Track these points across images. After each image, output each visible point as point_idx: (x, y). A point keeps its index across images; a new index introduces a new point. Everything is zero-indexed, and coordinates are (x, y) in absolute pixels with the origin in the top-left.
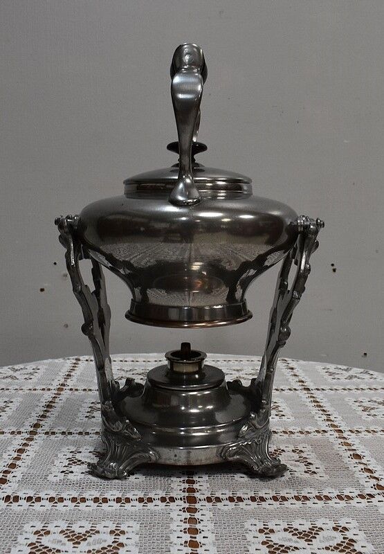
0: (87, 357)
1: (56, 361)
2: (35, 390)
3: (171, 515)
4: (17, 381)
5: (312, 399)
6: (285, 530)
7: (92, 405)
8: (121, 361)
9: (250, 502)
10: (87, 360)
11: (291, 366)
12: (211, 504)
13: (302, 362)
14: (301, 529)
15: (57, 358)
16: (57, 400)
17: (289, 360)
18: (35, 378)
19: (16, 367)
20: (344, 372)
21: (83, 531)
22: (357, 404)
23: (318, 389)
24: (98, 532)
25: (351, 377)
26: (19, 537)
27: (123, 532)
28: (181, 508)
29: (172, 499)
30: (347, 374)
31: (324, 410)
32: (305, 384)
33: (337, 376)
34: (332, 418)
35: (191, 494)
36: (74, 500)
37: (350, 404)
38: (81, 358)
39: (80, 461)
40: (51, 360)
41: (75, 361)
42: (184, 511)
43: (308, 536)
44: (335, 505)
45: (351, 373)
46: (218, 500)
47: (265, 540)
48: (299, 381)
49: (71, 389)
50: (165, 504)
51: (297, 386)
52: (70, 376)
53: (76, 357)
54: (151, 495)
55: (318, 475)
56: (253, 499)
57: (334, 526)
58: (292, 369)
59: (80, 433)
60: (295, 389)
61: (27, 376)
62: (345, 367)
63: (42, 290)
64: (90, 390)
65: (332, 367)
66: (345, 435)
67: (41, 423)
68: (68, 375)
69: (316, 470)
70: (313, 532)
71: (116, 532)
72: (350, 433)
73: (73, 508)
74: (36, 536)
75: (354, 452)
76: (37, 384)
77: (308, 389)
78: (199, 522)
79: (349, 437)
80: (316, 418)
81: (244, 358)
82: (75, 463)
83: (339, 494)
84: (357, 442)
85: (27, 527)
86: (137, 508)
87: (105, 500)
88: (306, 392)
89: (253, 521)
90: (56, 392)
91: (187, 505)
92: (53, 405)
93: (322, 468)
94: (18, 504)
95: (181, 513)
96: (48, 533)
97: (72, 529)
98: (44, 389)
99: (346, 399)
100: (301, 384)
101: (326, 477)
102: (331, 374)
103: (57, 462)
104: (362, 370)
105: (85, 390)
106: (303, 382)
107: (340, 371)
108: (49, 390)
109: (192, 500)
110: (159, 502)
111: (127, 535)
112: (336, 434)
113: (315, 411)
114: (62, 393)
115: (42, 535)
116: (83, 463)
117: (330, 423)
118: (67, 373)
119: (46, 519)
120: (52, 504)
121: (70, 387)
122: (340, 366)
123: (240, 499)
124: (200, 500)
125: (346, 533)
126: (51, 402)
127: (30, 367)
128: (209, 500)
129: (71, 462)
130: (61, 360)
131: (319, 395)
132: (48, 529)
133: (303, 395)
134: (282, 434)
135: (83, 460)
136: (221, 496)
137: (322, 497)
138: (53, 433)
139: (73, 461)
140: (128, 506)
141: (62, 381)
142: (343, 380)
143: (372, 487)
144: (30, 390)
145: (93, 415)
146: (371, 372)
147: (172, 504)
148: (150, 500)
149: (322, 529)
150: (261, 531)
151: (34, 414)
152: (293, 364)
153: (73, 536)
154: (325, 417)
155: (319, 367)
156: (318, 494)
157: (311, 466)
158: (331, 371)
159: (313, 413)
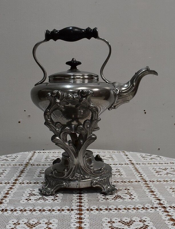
0: (38, 151)
1: (25, 153)
2: (16, 165)
3: (72, 216)
4: (8, 161)
5: (135, 168)
6: (119, 222)
7: (40, 171)
8: (53, 153)
9: (105, 211)
10: (39, 152)
11: (126, 154)
12: (89, 211)
13: (131, 152)
14: (126, 221)
15: (25, 152)
16: (25, 169)
17: (126, 152)
18: (16, 160)
19: (8, 156)
20: (149, 156)
21: (34, 223)
22: (154, 170)
23: (137, 164)
24: (40, 223)
25: (152, 159)
26: (7, 226)
27: (51, 223)
28: (76, 213)
29: (72, 210)
30: (150, 157)
31: (139, 173)
32: (132, 162)
33: (146, 158)
34: (142, 176)
35: (80, 208)
36: (31, 210)
37: (151, 170)
38: (36, 151)
39: (34, 194)
40: (23, 153)
41: (33, 153)
42: (77, 215)
43: (128, 224)
44: (141, 212)
45: (152, 157)
46: (92, 210)
47: (110, 226)
48: (130, 161)
49: (31, 165)
50: (69, 212)
51: (129, 162)
52: (31, 159)
53: (34, 151)
54: (63, 208)
55: (135, 199)
56: (106, 209)
57: (140, 220)
58: (127, 155)
59: (35, 183)
60: (128, 164)
61: (12, 159)
62: (150, 155)
63: (19, 122)
64: (40, 165)
65: (144, 155)
66: (148, 183)
67: (18, 179)
68: (30, 159)
69: (134, 198)
70: (131, 222)
71: (48, 223)
72: (150, 182)
73: (30, 214)
74: (14, 225)
75: (151, 190)
76: (17, 163)
77: (133, 164)
78: (83, 219)
79: (149, 183)
80: (136, 176)
81: (106, 151)
82: (32, 195)
83: (143, 207)
84: (152, 185)
85: (10, 222)
86: (57, 214)
87: (44, 210)
88: (132, 165)
89: (106, 218)
90: (25, 166)
91: (78, 212)
92: (24, 171)
93: (137, 197)
94: (7, 212)
95: (76, 215)
96: (19, 224)
97: (30, 222)
98: (19, 165)
99: (149, 168)
100: (130, 162)
101: (138, 200)
102: (143, 157)
103: (24, 195)
104: (157, 156)
105: (37, 165)
106: (131, 161)
107: (147, 156)
108: (22, 165)
109: (81, 210)
110: (67, 211)
111: (52, 225)
112: (144, 183)
113: (135, 173)
114: (27, 166)
115: (16, 225)
116: (35, 195)
117: (141, 178)
118: (30, 158)
119: (18, 218)
120: (21, 212)
121: (31, 164)
122: (147, 154)
123: (101, 210)
124: (84, 210)
125: (145, 223)
126: (23, 170)
127: (14, 155)
128: (88, 210)
129: (30, 195)
130: (27, 152)
131: (137, 166)
132: (19, 222)
133: (131, 166)
134: (121, 183)
135: (36, 194)
136: (93, 208)
137: (136, 208)
138: (23, 183)
139: (31, 195)
140: (53, 213)
141: (28, 161)
142: (148, 160)
143: (157, 204)
144: (14, 165)
145: (41, 175)
146: (160, 156)
147: (72, 212)
148: (63, 210)
149: (135, 221)
150: (109, 222)
151: (15, 175)
152: (127, 153)
153: (29, 225)
154: (140, 175)
155: (138, 154)
156: (134, 207)
157: (132, 196)
158: (143, 156)
159: (135, 174)
